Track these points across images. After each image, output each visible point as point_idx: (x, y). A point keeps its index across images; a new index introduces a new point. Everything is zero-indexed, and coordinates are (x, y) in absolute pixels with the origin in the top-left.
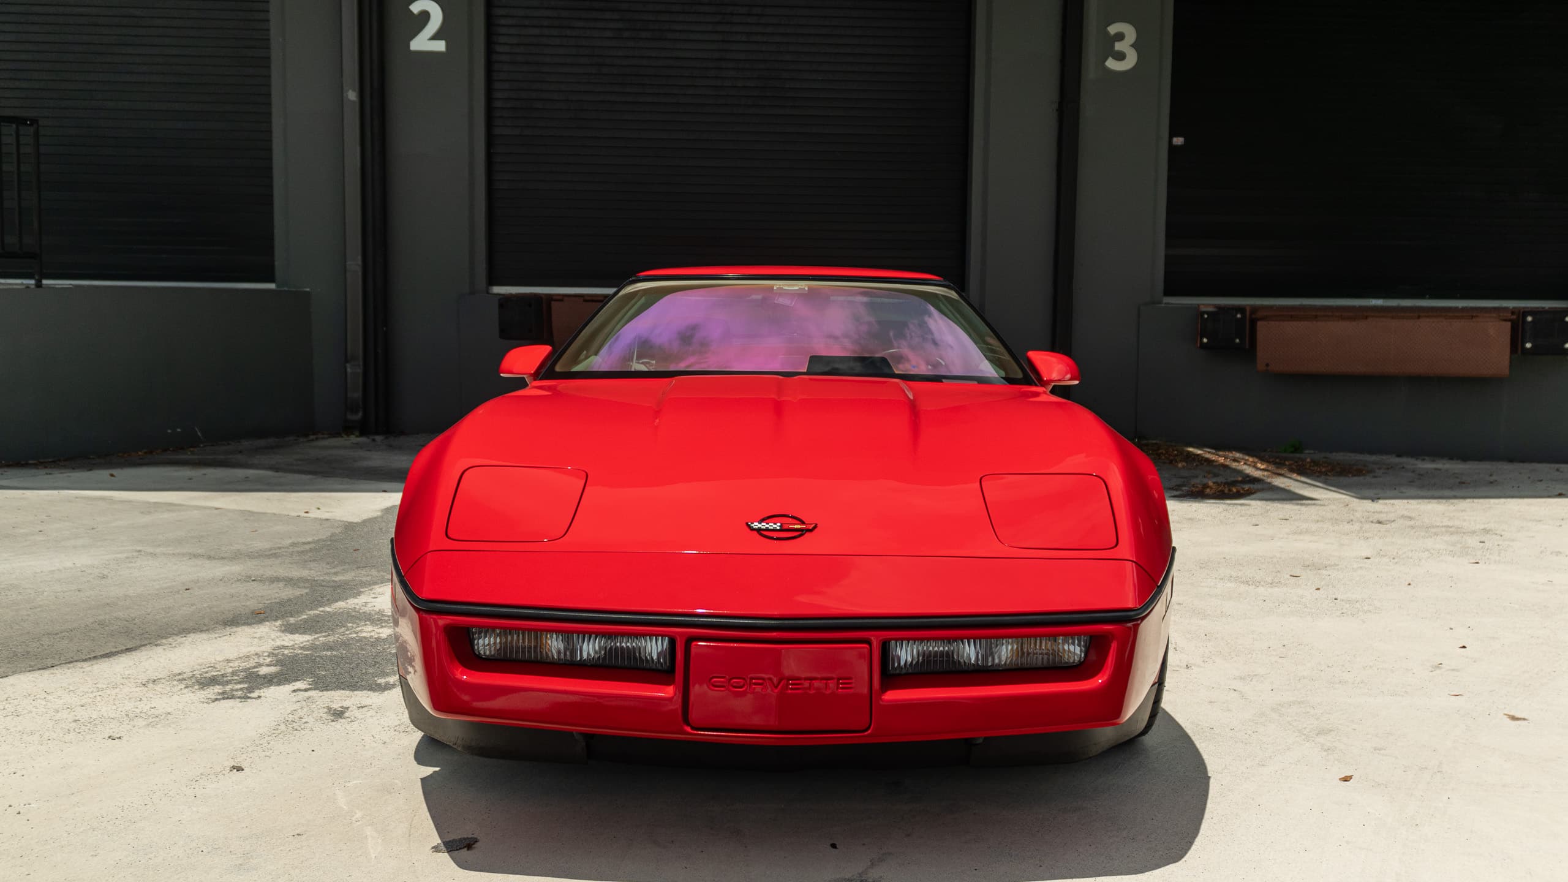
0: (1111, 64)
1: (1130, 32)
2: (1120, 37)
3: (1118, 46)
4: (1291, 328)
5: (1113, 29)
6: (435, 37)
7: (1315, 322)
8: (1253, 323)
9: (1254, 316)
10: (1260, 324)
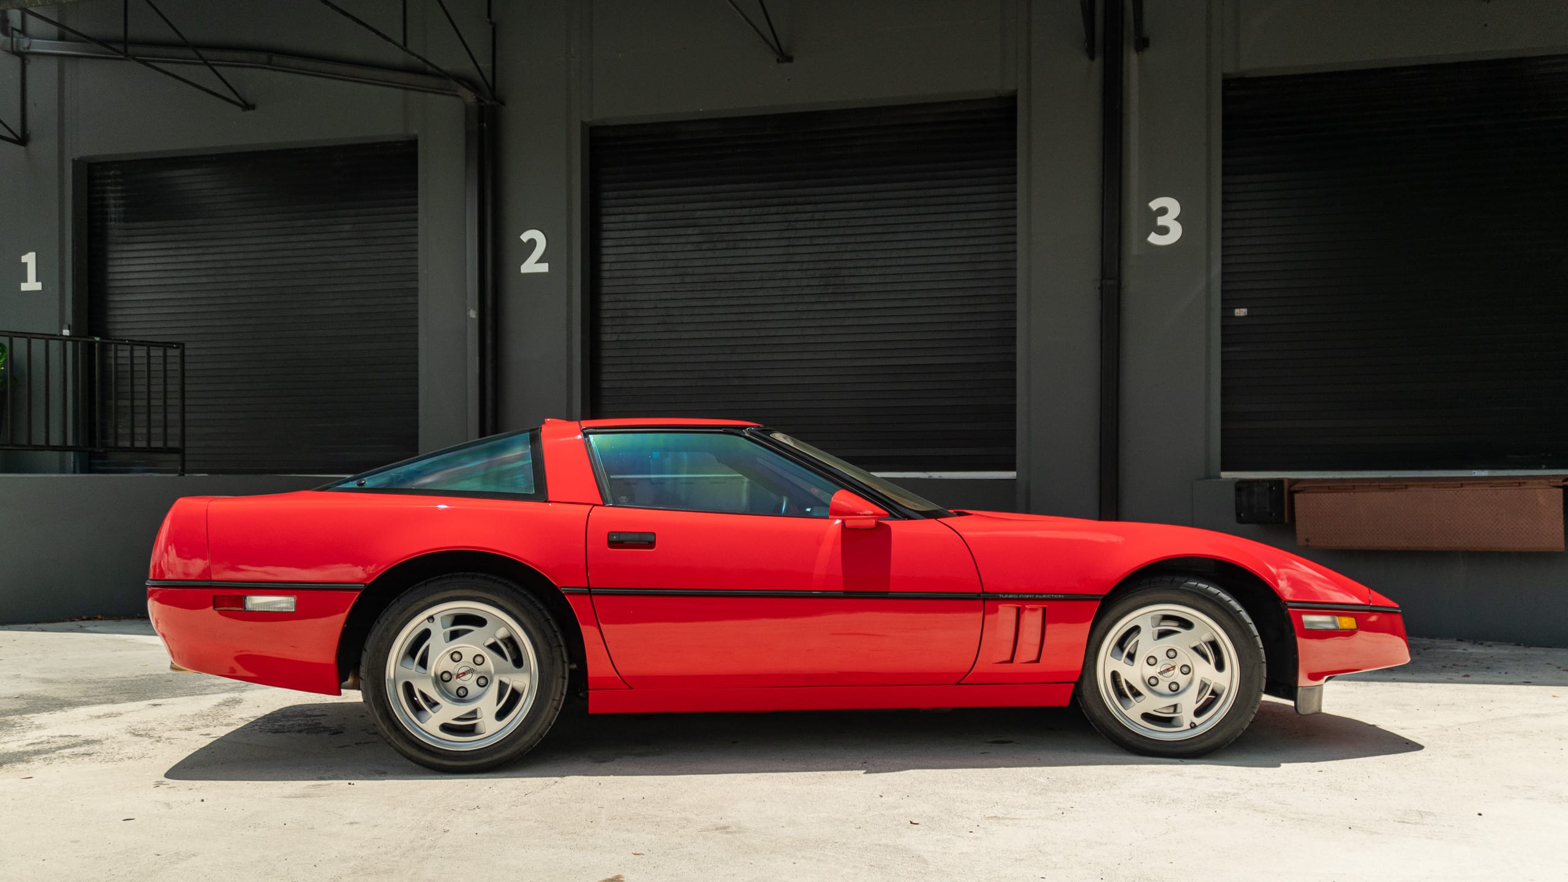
0: (1154, 239)
1: (1173, 206)
2: (1163, 211)
3: (1161, 221)
4: (1328, 500)
5: (1155, 205)
6: (539, 261)
7: (1352, 493)
8: (1292, 494)
9: (1292, 489)
10: (1297, 496)
